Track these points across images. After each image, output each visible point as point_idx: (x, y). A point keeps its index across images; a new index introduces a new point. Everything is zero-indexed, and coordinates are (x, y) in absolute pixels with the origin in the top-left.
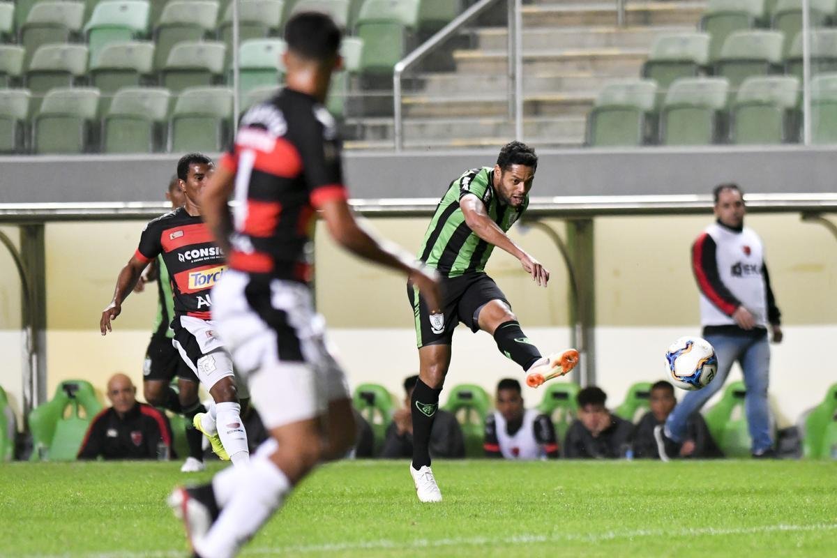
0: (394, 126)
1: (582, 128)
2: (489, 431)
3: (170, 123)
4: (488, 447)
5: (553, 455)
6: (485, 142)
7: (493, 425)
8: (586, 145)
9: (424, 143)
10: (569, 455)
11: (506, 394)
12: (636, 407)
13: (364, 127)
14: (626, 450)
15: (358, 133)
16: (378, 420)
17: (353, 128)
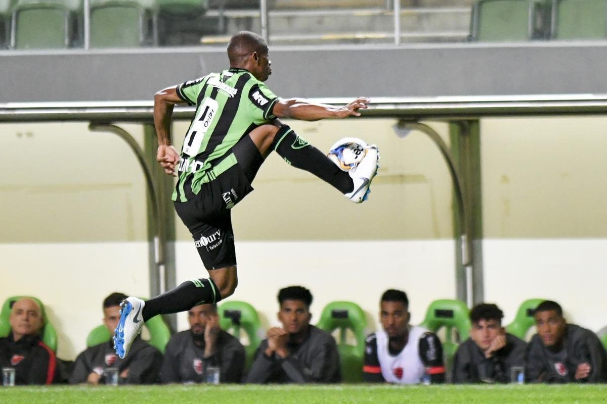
0: (260, 18)
1: (466, 21)
2: (369, 350)
3: (14, 15)
4: (367, 369)
5: (438, 379)
6: (360, 36)
7: (373, 344)
8: (470, 39)
9: (292, 37)
10: (455, 380)
11: (391, 307)
12: (528, 326)
13: (226, 19)
14: (518, 373)
15: (221, 25)
16: (244, 340)
17: (215, 20)
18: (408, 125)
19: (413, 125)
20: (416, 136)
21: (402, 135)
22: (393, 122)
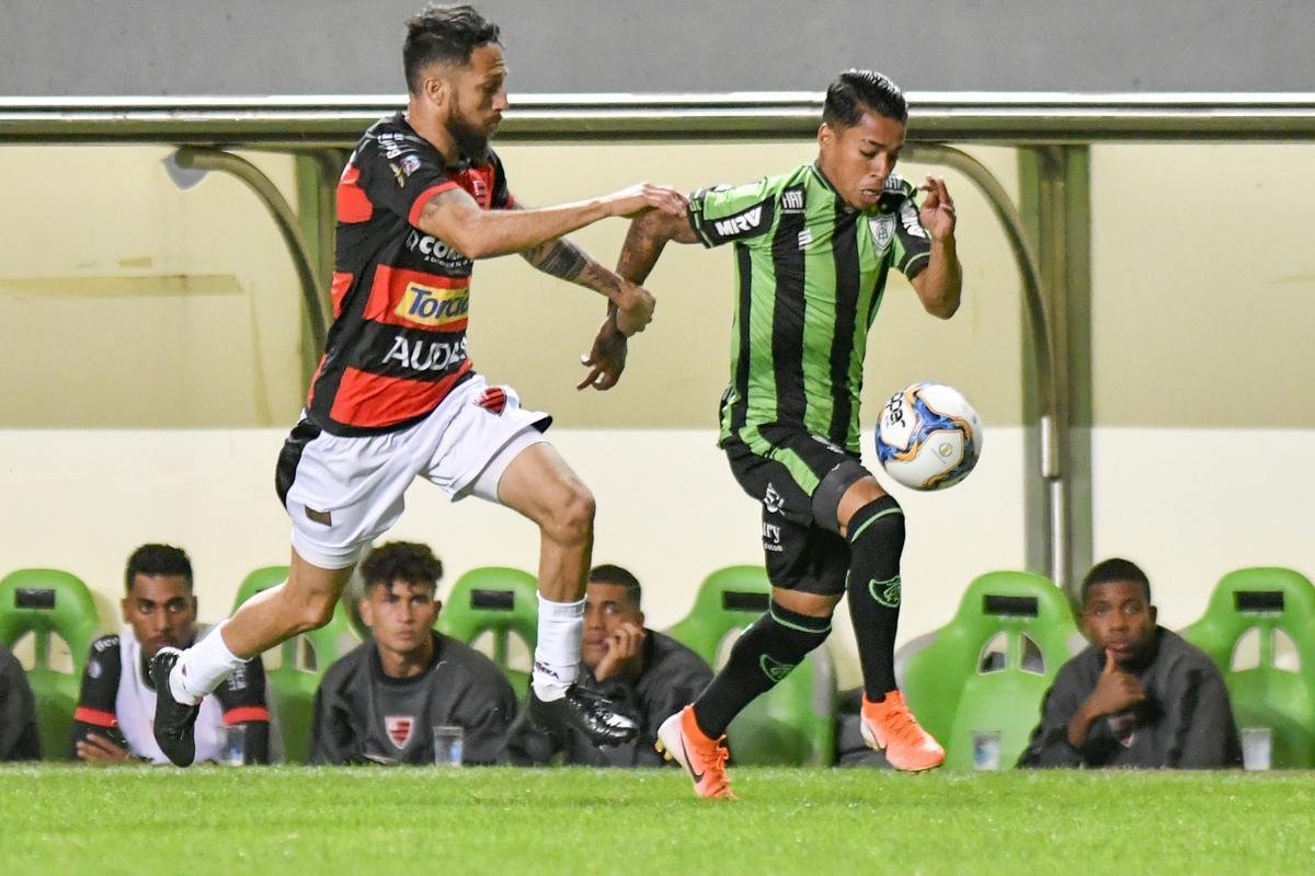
2: (96, 669)
4: (84, 716)
14: (449, 740)
18: (199, 159)
19: (213, 159)
20: (217, 185)
21: (185, 183)
22: (167, 150)
